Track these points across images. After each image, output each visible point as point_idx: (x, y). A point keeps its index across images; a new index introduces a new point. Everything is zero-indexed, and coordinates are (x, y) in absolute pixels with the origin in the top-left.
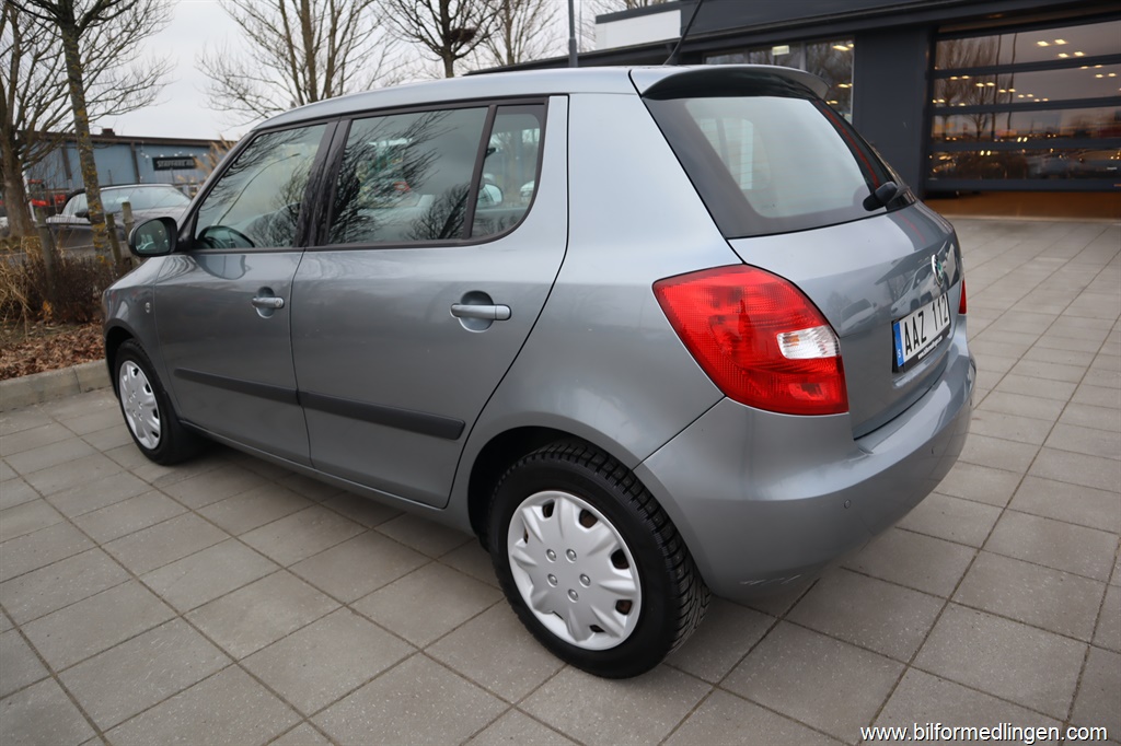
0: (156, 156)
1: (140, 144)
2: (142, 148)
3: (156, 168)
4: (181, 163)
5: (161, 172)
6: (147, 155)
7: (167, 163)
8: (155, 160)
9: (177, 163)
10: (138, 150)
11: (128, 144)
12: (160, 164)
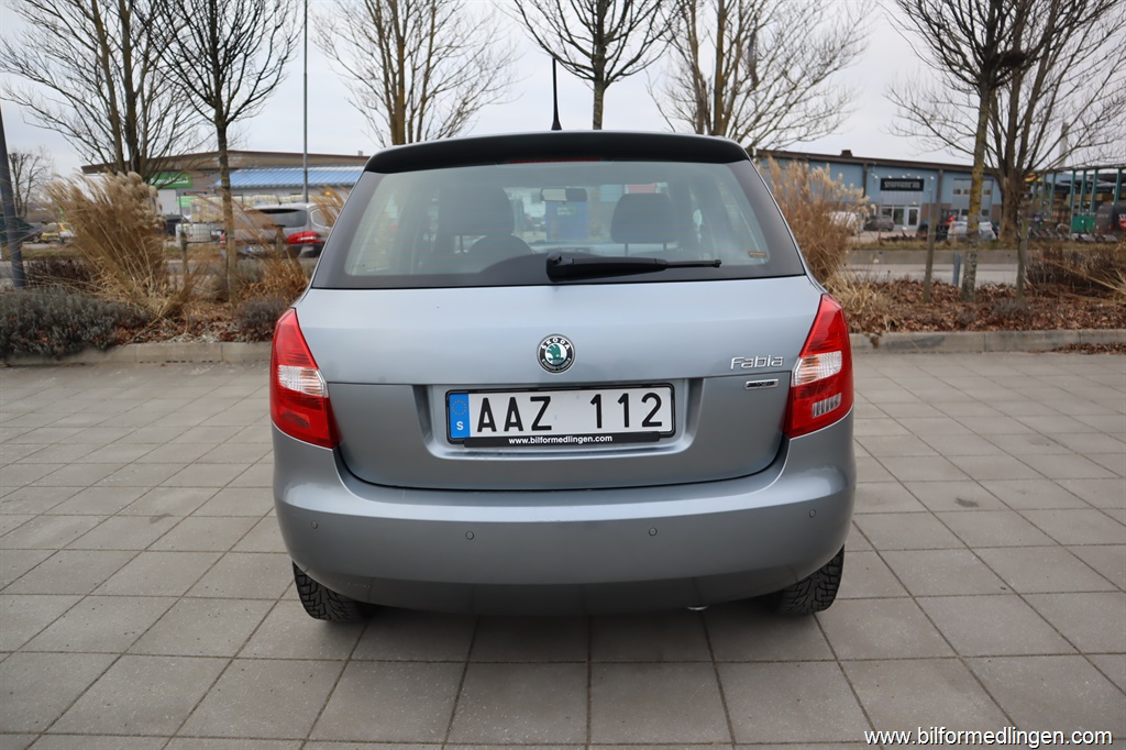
0: (884, 176)
1: (870, 165)
2: (874, 169)
3: (883, 188)
4: (908, 185)
5: (886, 192)
6: (876, 175)
7: (893, 185)
8: (883, 181)
9: (902, 185)
10: (869, 170)
11: (861, 165)
12: (887, 184)
